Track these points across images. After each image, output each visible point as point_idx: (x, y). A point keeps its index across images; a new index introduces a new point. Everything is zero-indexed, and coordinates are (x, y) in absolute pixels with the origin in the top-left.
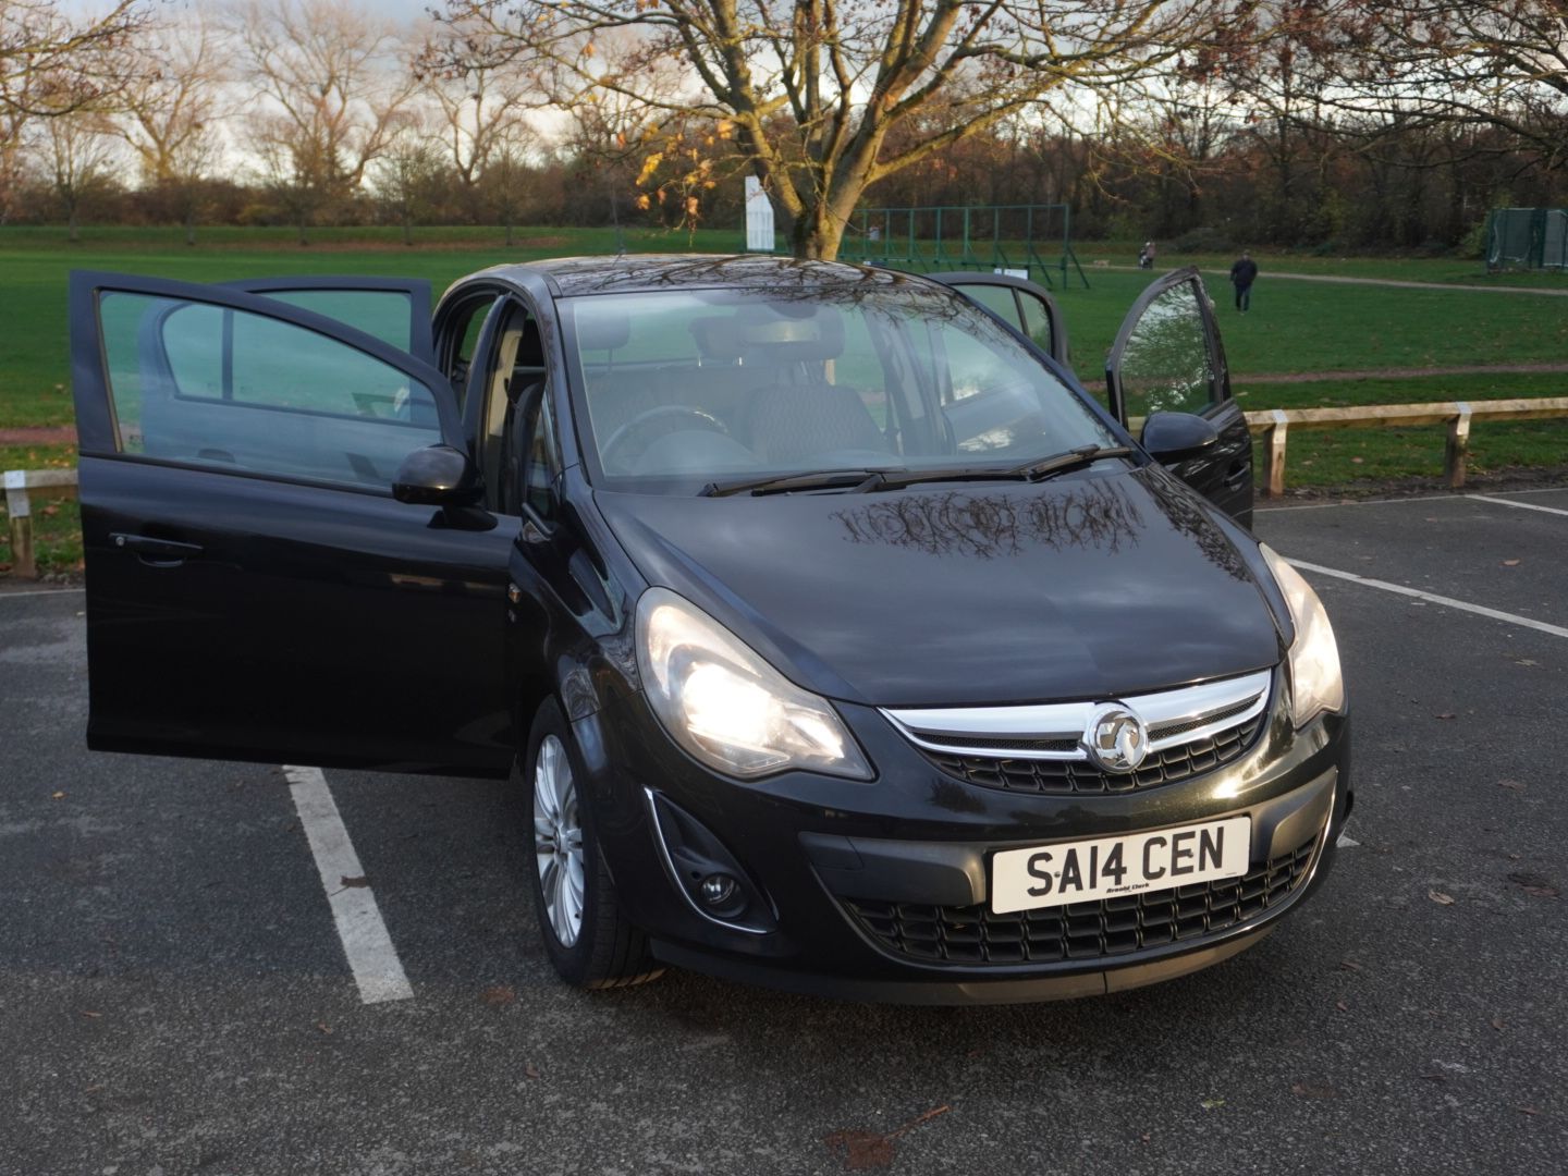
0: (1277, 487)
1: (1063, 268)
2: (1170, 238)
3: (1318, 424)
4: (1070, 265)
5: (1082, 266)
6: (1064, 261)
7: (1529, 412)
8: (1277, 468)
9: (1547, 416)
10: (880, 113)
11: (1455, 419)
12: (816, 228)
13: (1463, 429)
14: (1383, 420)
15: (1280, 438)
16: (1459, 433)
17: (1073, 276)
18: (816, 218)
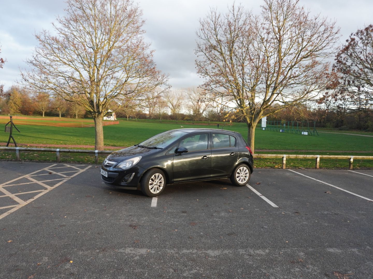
0: (318, 167)
1: (314, 132)
2: (338, 127)
3: (325, 158)
4: (315, 131)
5: (317, 132)
6: (314, 131)
7: (364, 158)
8: (318, 164)
9: (368, 159)
10: (262, 109)
11: (350, 159)
12: (252, 125)
13: (352, 160)
14: (337, 158)
15: (318, 160)
16: (351, 160)
17: (315, 133)
18: (252, 124)
